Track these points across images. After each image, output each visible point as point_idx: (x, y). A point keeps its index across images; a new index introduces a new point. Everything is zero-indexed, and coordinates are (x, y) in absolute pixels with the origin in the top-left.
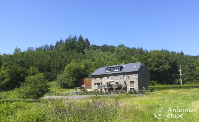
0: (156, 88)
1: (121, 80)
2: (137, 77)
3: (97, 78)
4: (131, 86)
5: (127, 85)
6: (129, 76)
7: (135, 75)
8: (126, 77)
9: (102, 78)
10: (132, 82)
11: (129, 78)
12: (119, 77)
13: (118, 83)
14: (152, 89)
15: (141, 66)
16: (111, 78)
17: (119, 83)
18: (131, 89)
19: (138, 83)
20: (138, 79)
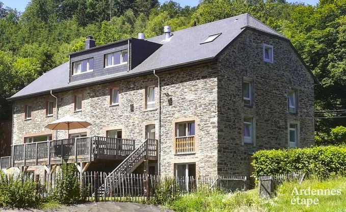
0: (298, 160)
1: (136, 117)
2: (214, 96)
3: (34, 113)
4: (180, 149)
5: (159, 142)
6: (170, 89)
7: (200, 83)
8: (157, 96)
9: (55, 110)
10: (185, 128)
11: (170, 102)
12: (123, 98)
13: (119, 133)
14: (274, 171)
15: (247, 28)
16: (89, 109)
17: (124, 136)
18: (180, 168)
19: (214, 132)
20: (214, 108)
